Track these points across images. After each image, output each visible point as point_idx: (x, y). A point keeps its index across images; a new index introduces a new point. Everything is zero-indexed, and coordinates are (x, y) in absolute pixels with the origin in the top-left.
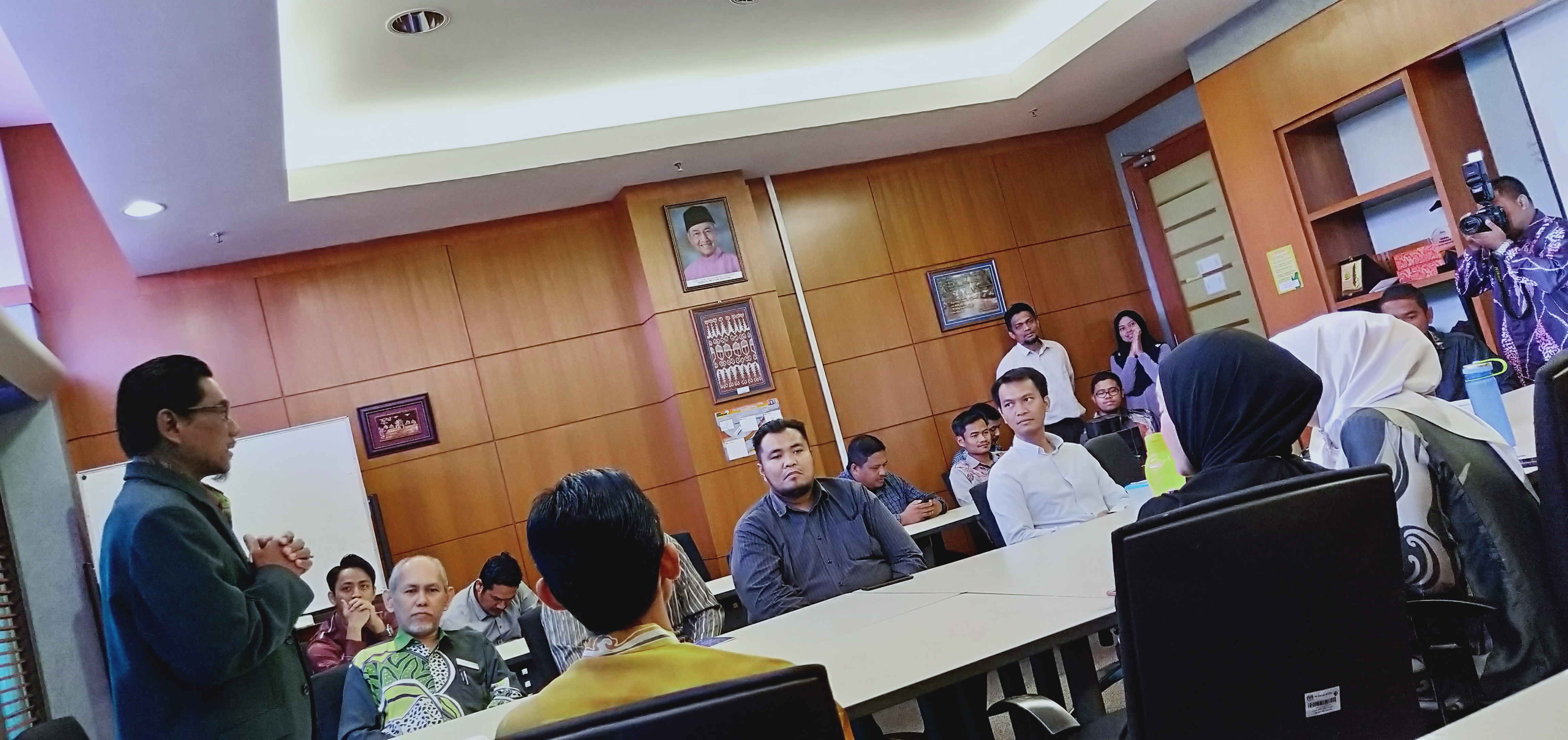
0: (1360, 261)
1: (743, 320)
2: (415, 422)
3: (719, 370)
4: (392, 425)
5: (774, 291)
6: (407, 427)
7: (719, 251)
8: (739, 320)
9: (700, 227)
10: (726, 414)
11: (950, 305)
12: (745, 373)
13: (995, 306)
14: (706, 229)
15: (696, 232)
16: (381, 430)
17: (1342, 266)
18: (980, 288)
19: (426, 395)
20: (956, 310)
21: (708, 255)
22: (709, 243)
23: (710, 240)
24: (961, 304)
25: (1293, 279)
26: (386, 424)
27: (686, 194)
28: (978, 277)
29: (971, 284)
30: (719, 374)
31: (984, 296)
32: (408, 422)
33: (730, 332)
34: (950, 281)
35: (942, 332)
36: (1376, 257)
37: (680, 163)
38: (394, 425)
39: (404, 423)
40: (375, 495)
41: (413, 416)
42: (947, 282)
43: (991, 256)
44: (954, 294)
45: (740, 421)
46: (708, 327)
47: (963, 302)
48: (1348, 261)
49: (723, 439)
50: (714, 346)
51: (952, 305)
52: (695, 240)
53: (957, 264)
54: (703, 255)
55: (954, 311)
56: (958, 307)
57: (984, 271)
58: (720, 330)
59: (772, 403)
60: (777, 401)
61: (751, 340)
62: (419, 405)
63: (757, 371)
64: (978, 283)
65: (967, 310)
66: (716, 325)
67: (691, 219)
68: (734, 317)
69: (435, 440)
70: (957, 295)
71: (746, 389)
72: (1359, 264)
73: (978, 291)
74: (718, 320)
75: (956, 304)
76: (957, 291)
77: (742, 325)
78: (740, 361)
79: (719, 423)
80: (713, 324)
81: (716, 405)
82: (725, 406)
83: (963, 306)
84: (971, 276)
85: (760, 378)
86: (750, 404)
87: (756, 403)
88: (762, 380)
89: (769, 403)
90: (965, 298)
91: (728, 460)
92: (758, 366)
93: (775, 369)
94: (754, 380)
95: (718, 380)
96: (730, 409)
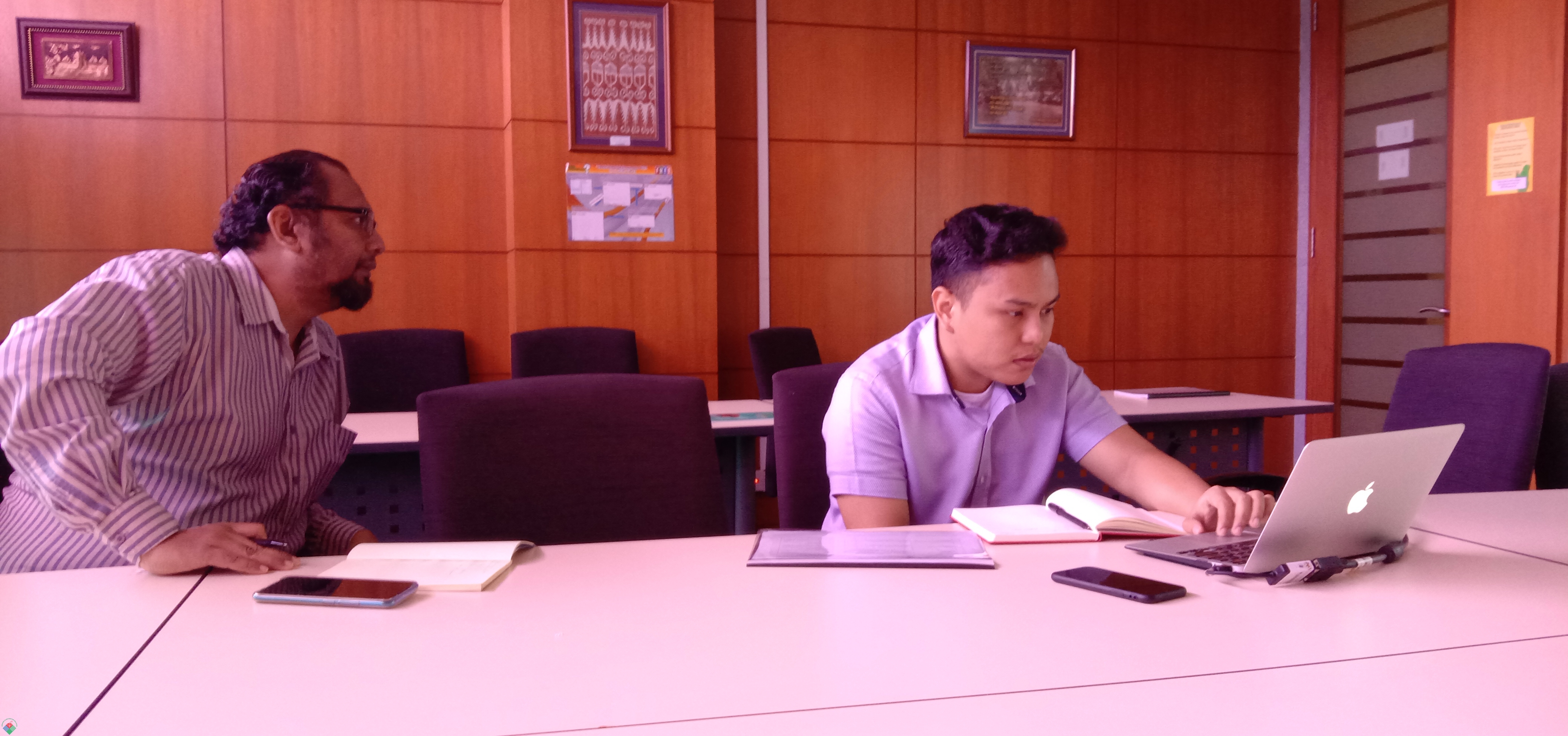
1: (648, 34)
2: (106, 62)
3: (589, 100)
4: (67, 57)
6: (90, 66)
8: (641, 32)
11: (988, 99)
12: (630, 117)
13: (1058, 118)
16: (50, 61)
18: (1041, 87)
19: (133, 26)
20: (994, 110)
24: (1007, 103)
25: (1518, 176)
26: (58, 54)
28: (1043, 70)
29: (1029, 78)
30: (590, 106)
31: (1045, 99)
32: (94, 59)
33: (621, 46)
34: (1002, 64)
35: (966, 136)
38: (72, 58)
39: (88, 58)
41: (104, 53)
42: (994, 64)
43: (1072, 43)
44: (999, 85)
45: (604, 187)
46: (588, 29)
47: (1011, 100)
49: (570, 206)
50: (590, 61)
51: (993, 100)
53: (1017, 40)
55: (992, 110)
56: (999, 105)
57: (1055, 65)
58: (607, 39)
59: (661, 171)
60: (669, 170)
61: (654, 68)
62: (116, 37)
63: (650, 118)
64: (1041, 79)
65: (1013, 113)
66: (602, 29)
68: (635, 24)
69: (133, 96)
70: (1004, 87)
71: (625, 141)
73: (1036, 90)
74: (607, 23)
75: (998, 100)
76: (1005, 82)
77: (645, 39)
78: (626, 95)
79: (569, 180)
80: (598, 27)
81: (573, 151)
82: (586, 156)
83: (1008, 106)
84: (1033, 65)
85: (653, 130)
86: (626, 163)
87: (636, 164)
88: (654, 133)
89: (657, 171)
90: (1014, 96)
91: (571, 238)
92: (654, 110)
93: (681, 121)
94: (642, 129)
95: (583, 114)
96: (593, 163)
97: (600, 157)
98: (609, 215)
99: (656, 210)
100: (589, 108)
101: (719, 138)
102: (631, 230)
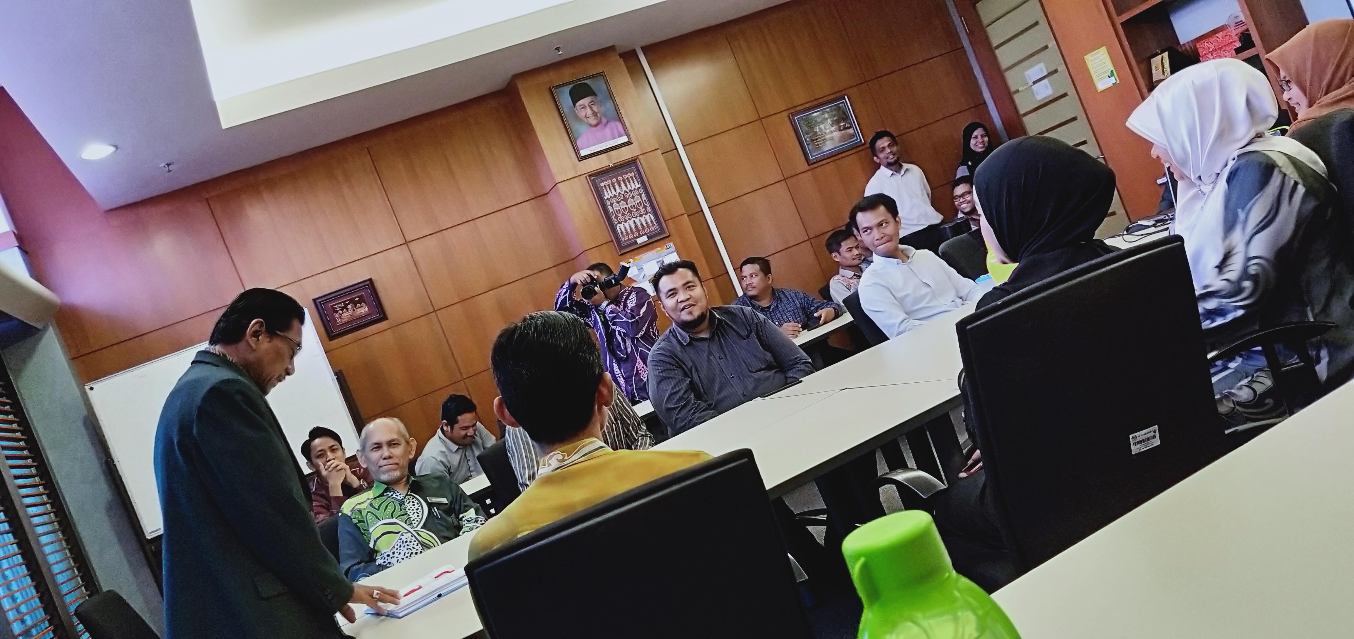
0: (1167, 53)
1: (634, 178)
2: (365, 305)
3: (618, 225)
4: (345, 310)
5: (658, 149)
6: (358, 310)
7: (604, 120)
8: (630, 179)
9: (585, 101)
10: (630, 262)
11: (812, 140)
12: (642, 225)
13: (852, 136)
14: (591, 102)
15: (582, 106)
16: (337, 316)
17: (1152, 60)
19: (370, 280)
20: (818, 145)
21: (596, 125)
22: (595, 114)
23: (595, 112)
24: (822, 139)
25: (1109, 77)
26: (340, 310)
27: (568, 74)
28: (834, 113)
29: (829, 121)
30: (620, 228)
31: (841, 129)
32: (358, 305)
33: (623, 191)
34: (810, 119)
35: (809, 165)
36: (1181, 47)
37: (559, 47)
38: (347, 309)
39: (355, 306)
40: (341, 371)
41: (362, 300)
42: (808, 120)
43: (843, 93)
44: (815, 130)
45: (643, 267)
46: (604, 189)
47: (823, 136)
48: (1156, 55)
50: (611, 205)
51: (815, 140)
52: (582, 114)
53: (815, 103)
54: (591, 125)
55: (817, 145)
56: (820, 141)
57: (840, 107)
58: (615, 190)
59: (668, 247)
60: (672, 244)
61: (643, 195)
62: (366, 289)
63: (652, 221)
64: (835, 118)
65: (828, 143)
66: (611, 186)
67: (576, 96)
68: (625, 176)
69: (384, 317)
70: (818, 131)
71: (644, 239)
72: (1166, 55)
73: (836, 125)
74: (612, 181)
75: (817, 139)
76: (817, 127)
77: (634, 182)
78: (636, 215)
80: (608, 185)
81: (622, 254)
82: (628, 255)
83: (824, 140)
84: (828, 112)
85: (656, 227)
86: (650, 251)
87: (654, 249)
88: (657, 229)
89: (666, 247)
90: (825, 133)
92: (652, 217)
93: (667, 217)
94: (651, 229)
95: (619, 234)
96: (635, 257)
100: (620, 229)
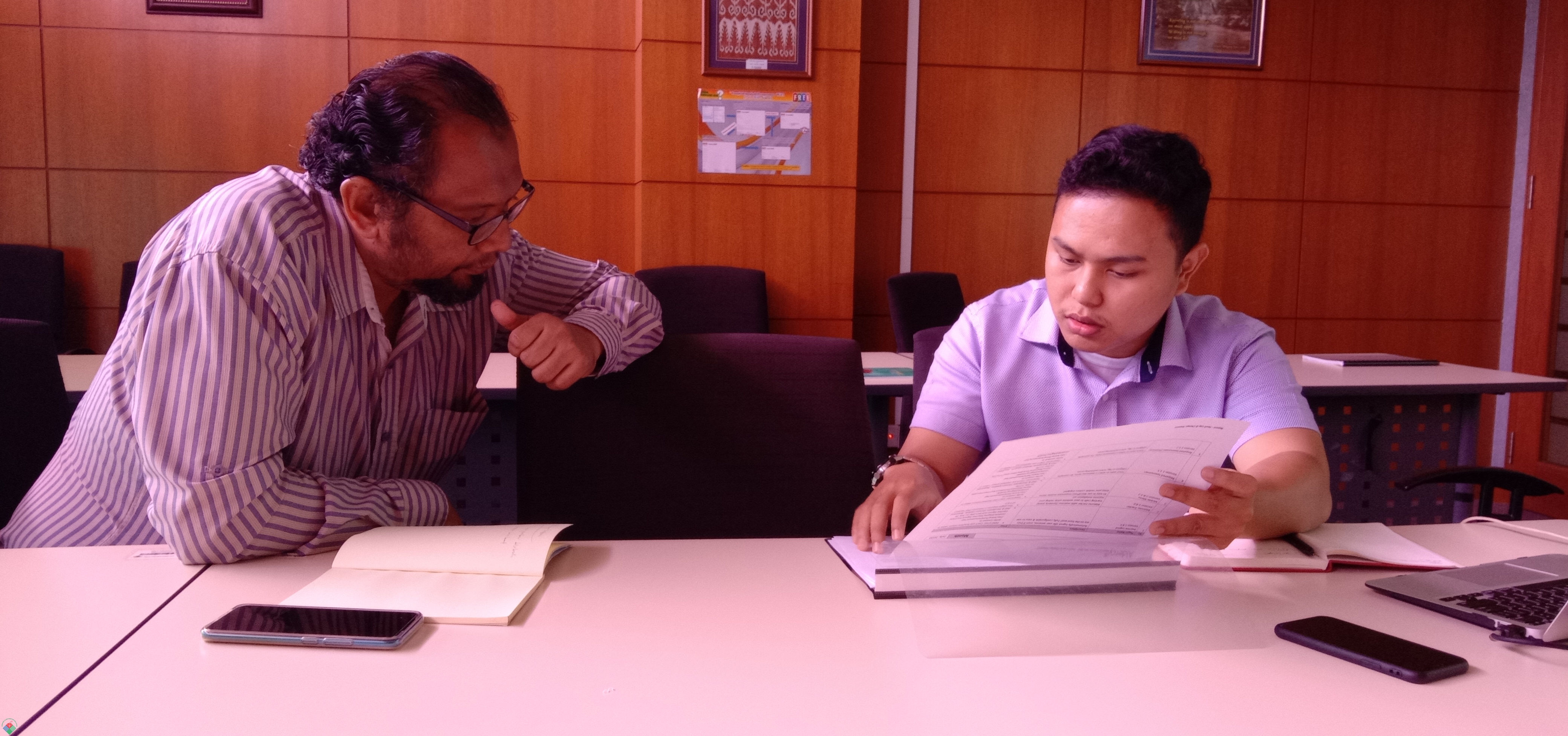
3: (724, 19)
10: (717, 96)
11: (1166, 23)
12: (769, 38)
13: (1244, 45)
20: (1172, 35)
35: (1139, 63)
45: (738, 115)
47: (1192, 24)
49: (701, 135)
51: (1171, 23)
59: (800, 98)
60: (808, 97)
63: (789, 39)
69: (255, 11)
70: (1184, 9)
71: (762, 65)
73: (1222, 13)
75: (1177, 23)
76: (1187, 3)
78: (765, 14)
79: (702, 105)
81: (705, 75)
82: (719, 81)
83: (1190, 30)
85: (793, 53)
86: (763, 90)
87: (772, 90)
88: (794, 56)
89: (795, 97)
90: (1197, 19)
91: (701, 170)
92: (794, 31)
93: (823, 43)
94: (781, 51)
95: (719, 34)
96: (726, 89)
97: (736, 82)
98: (741, 146)
99: (791, 140)
100: (725, 27)
101: (863, 62)
102: (766, 161)
